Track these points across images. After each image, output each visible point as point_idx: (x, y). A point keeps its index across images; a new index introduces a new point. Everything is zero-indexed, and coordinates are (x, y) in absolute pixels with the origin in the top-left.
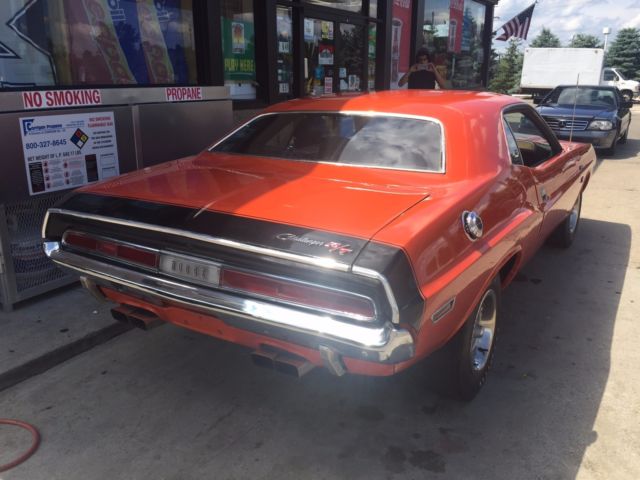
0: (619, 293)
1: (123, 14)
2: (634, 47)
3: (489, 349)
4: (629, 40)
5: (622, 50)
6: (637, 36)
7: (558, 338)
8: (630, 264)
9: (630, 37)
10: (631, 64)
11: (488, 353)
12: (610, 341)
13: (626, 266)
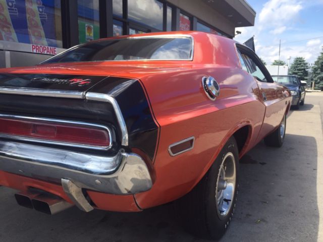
0: (315, 169)
1: (17, 11)
2: (302, 66)
3: (232, 200)
4: (300, 63)
5: (297, 67)
6: (303, 61)
7: (280, 196)
8: (318, 155)
9: (300, 61)
10: (302, 74)
11: (231, 203)
12: (316, 197)
13: (317, 156)
